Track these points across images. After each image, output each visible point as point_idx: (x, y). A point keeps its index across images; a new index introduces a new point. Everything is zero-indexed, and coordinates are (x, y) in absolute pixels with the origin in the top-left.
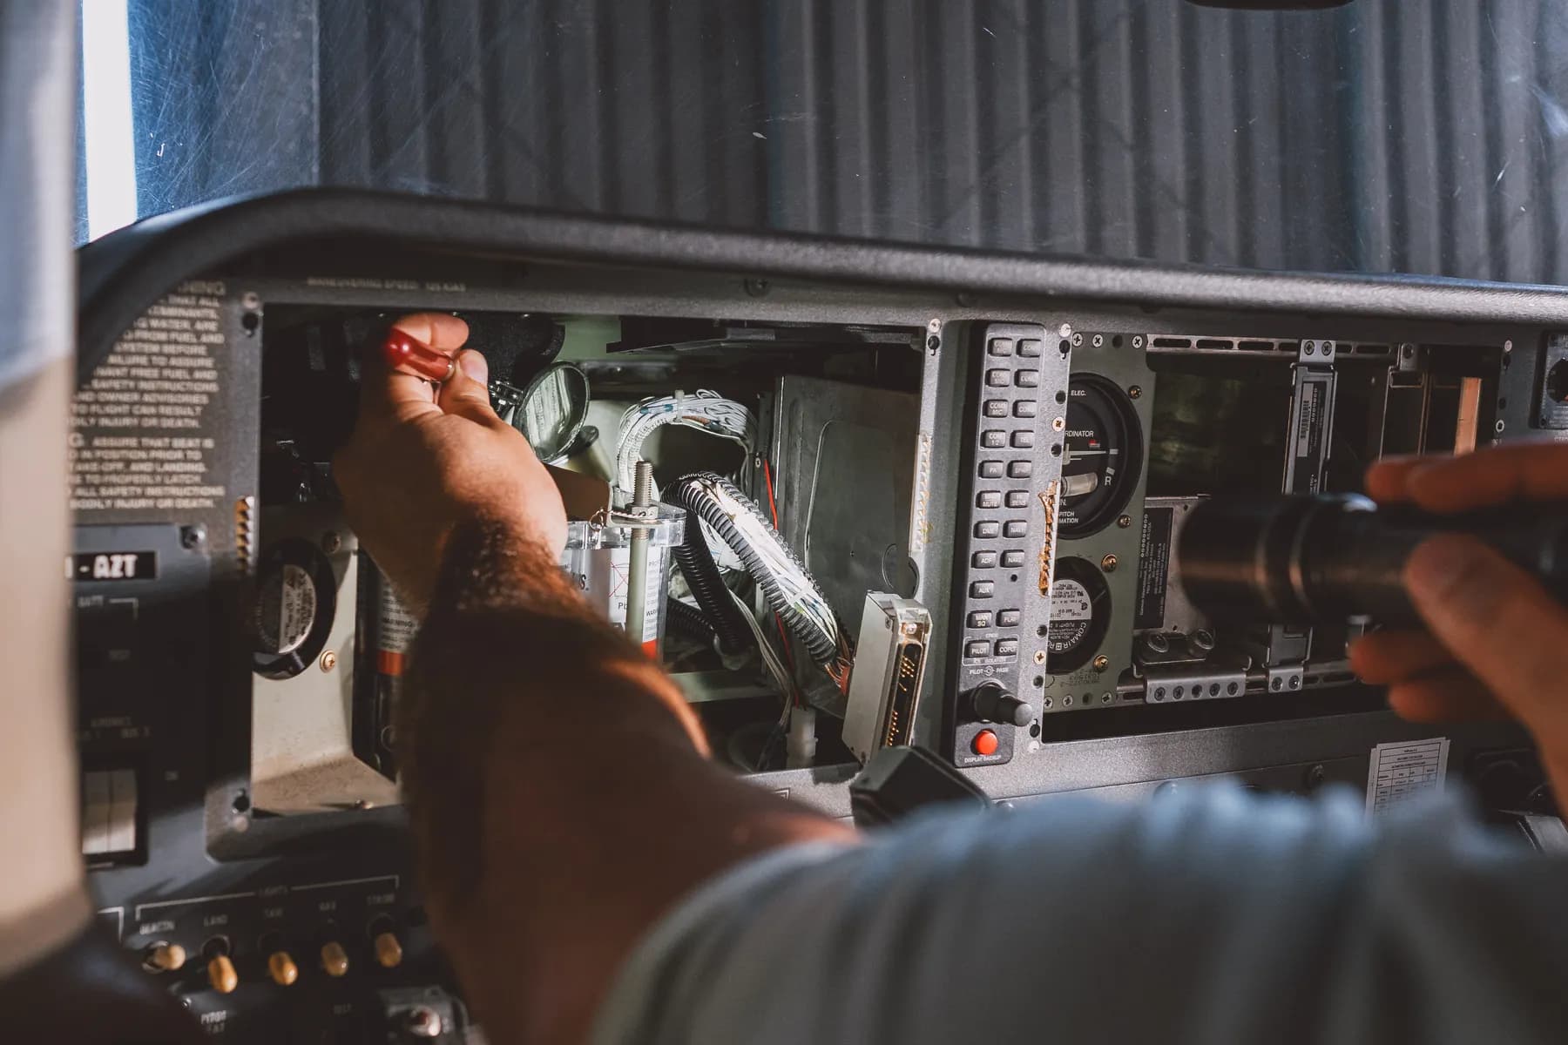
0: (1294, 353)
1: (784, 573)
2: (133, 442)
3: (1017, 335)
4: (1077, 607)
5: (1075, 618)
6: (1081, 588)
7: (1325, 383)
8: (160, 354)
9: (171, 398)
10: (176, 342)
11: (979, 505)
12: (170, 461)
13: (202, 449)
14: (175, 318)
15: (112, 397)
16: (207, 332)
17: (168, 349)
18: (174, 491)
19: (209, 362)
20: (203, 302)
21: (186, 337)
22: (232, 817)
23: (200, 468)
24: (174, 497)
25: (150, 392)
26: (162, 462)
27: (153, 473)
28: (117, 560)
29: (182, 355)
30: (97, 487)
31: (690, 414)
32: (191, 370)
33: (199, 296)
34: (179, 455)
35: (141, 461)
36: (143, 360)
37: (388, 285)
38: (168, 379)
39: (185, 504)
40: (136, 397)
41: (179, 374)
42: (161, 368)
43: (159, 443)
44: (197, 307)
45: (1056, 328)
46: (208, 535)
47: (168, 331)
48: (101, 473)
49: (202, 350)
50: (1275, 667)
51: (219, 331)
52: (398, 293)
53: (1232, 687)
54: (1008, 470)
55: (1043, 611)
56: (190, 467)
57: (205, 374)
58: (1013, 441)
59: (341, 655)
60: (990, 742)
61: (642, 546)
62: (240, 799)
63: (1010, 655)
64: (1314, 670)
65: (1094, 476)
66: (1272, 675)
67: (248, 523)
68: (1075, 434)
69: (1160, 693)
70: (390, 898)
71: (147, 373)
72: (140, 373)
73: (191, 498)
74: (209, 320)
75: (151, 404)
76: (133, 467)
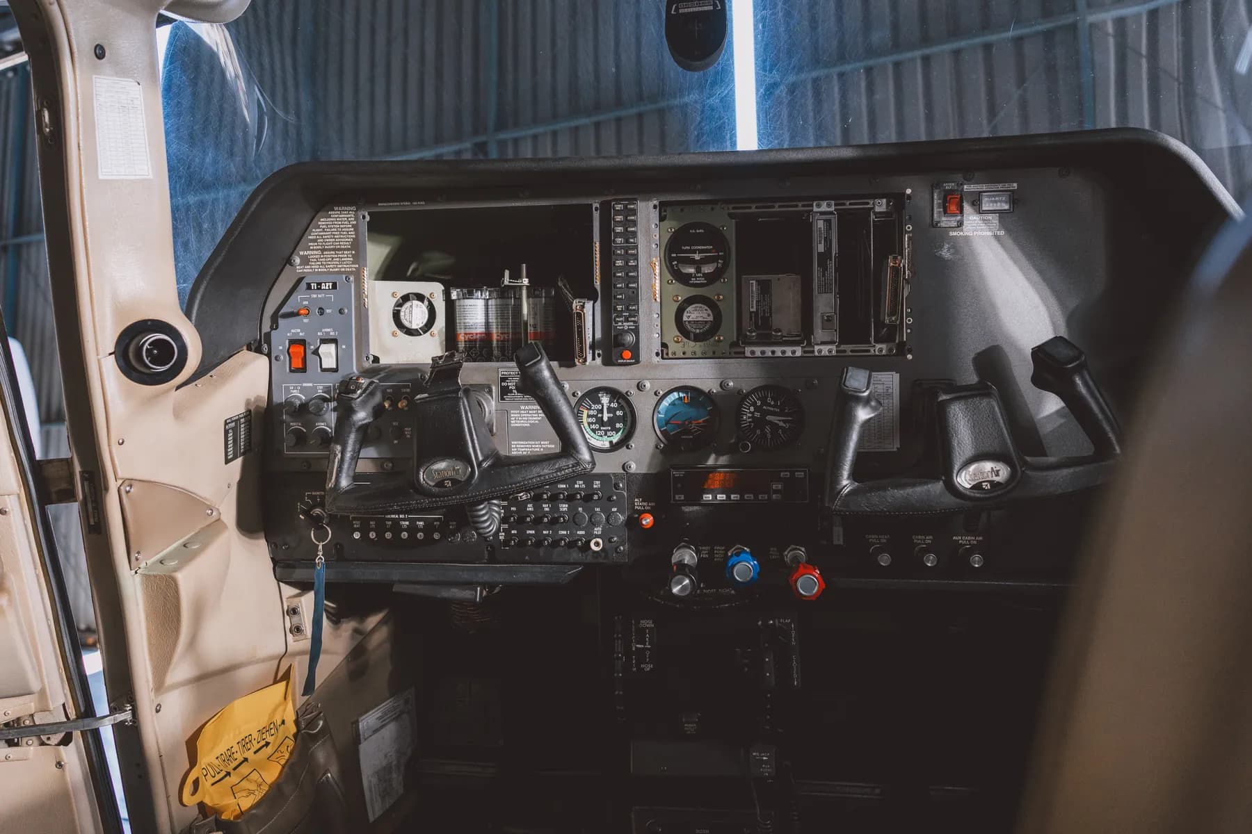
0: (811, 209)
2: (334, 253)
4: (705, 316)
5: (705, 319)
6: (705, 308)
8: (339, 227)
9: (343, 240)
10: (344, 224)
13: (352, 254)
14: (343, 217)
15: (328, 240)
16: (352, 221)
17: (342, 226)
18: (345, 266)
19: (352, 229)
21: (346, 223)
22: (365, 362)
23: (351, 259)
24: (345, 268)
25: (338, 238)
26: (342, 258)
27: (339, 261)
28: (327, 284)
29: (346, 228)
30: (325, 265)
32: (348, 232)
33: (349, 211)
34: (346, 256)
35: (336, 258)
36: (335, 230)
37: (402, 204)
38: (342, 234)
39: (348, 269)
40: (333, 239)
41: (344, 233)
42: (339, 231)
43: (340, 252)
44: (349, 214)
46: (353, 278)
47: (342, 221)
48: (326, 261)
49: (351, 226)
50: (817, 344)
51: (355, 220)
52: (406, 206)
53: (794, 352)
54: (626, 252)
55: (656, 307)
56: (349, 259)
57: (352, 233)
58: (627, 241)
59: (439, 332)
60: (627, 354)
61: (524, 292)
62: (367, 357)
63: (634, 322)
64: (843, 347)
65: (716, 264)
66: (817, 348)
67: (365, 275)
68: (703, 247)
69: (753, 352)
70: (408, 390)
71: (336, 233)
72: (335, 233)
73: (350, 268)
74: (352, 218)
75: (338, 242)
76: (334, 259)
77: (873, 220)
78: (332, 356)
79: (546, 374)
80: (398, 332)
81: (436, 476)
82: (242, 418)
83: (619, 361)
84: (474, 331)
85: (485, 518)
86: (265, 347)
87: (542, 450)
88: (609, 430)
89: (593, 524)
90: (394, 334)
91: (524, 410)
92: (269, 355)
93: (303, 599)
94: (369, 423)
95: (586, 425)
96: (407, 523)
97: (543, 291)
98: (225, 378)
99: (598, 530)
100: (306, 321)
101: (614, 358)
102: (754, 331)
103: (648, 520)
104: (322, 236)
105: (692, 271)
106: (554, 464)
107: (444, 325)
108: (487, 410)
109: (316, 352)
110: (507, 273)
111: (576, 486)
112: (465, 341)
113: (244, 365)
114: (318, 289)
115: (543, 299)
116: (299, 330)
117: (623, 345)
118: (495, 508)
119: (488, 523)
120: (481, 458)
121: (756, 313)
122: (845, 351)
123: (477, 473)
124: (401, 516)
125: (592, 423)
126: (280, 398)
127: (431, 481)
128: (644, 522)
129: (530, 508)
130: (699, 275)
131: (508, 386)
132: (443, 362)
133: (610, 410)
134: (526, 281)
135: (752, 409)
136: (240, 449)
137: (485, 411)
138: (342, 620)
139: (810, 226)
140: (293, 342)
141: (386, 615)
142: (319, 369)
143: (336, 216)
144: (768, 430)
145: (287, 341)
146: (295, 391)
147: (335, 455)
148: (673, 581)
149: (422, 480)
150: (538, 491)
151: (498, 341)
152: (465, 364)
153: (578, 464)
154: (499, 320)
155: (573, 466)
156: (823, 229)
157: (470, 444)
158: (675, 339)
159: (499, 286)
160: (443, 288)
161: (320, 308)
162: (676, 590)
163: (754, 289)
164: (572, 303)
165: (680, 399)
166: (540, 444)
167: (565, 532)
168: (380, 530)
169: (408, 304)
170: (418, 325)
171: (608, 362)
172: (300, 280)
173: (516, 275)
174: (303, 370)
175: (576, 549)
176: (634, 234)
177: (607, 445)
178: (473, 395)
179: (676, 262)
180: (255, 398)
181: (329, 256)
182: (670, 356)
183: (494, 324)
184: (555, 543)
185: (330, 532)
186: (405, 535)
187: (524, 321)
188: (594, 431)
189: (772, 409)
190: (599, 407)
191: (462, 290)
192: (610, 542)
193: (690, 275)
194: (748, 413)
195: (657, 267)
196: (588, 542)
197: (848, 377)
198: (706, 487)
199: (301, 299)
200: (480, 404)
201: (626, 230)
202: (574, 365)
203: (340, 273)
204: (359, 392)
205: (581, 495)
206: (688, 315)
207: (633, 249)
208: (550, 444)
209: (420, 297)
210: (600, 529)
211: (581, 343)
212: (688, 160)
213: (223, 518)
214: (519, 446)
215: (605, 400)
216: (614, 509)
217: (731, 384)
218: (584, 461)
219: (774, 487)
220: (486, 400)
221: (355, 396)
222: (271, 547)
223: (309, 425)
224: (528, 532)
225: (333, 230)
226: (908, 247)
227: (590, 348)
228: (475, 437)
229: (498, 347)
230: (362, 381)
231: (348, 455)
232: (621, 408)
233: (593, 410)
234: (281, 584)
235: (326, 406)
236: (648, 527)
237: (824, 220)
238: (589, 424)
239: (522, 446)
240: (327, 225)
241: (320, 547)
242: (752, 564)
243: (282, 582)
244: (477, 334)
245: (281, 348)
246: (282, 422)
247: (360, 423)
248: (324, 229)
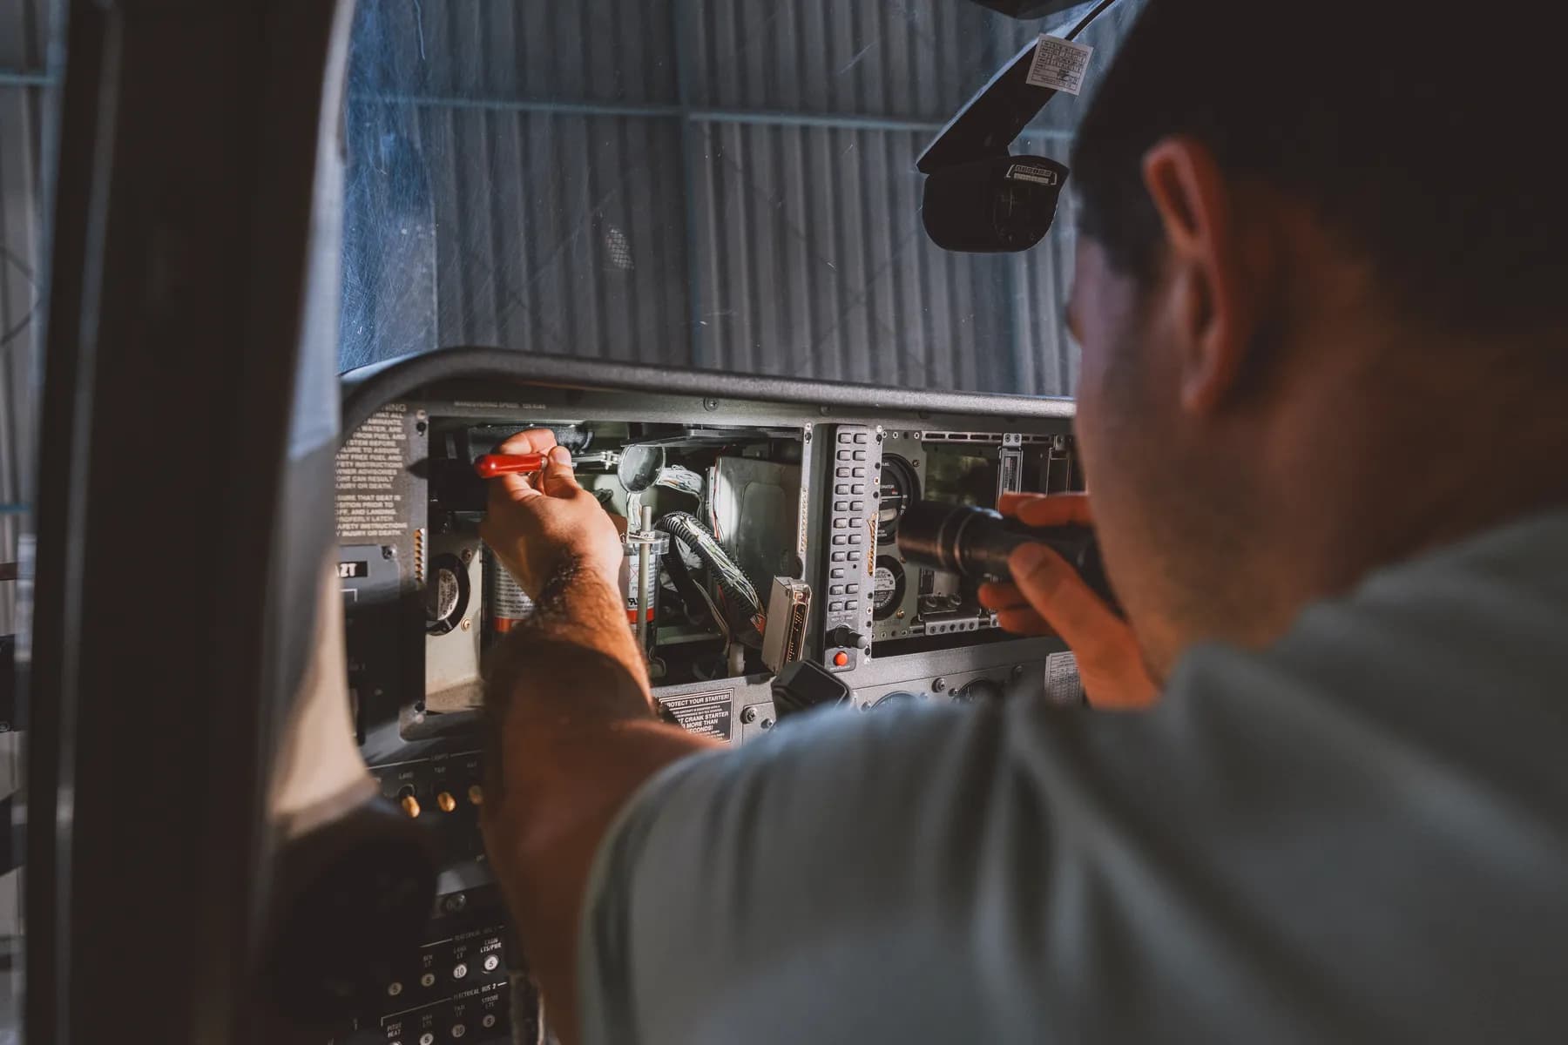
0: (1000, 441)
1: (727, 568)
2: (353, 497)
3: (853, 431)
4: (887, 583)
5: (887, 589)
6: (889, 573)
7: (1016, 458)
8: (369, 446)
9: (375, 472)
10: (377, 439)
11: (835, 526)
12: (375, 509)
13: (393, 501)
14: (376, 425)
16: (396, 433)
17: (371, 443)
18: (378, 526)
19: (397, 451)
20: (393, 416)
21: (383, 436)
22: (414, 715)
23: (393, 512)
24: (378, 530)
25: (362, 468)
26: (370, 509)
27: (365, 516)
28: (344, 567)
29: (381, 447)
31: (668, 479)
32: (387, 455)
33: (391, 413)
34: (380, 505)
35: (358, 508)
36: (358, 450)
37: (502, 405)
38: (374, 461)
39: (385, 533)
40: (354, 471)
41: (379, 458)
42: (369, 454)
43: (368, 498)
44: (390, 419)
45: (875, 427)
46: (398, 551)
47: (373, 433)
49: (393, 444)
51: (403, 432)
53: (971, 625)
56: (387, 512)
57: (395, 458)
59: (474, 620)
60: (843, 657)
61: (647, 554)
62: (419, 706)
66: (992, 618)
69: (933, 629)
71: (360, 457)
72: (357, 457)
73: (388, 529)
74: (397, 426)
75: (364, 475)
76: (353, 512)
77: (1051, 460)
96: (497, 997)
124: (484, 989)
139: (996, 466)
156: (1009, 469)
170: (444, 612)
186: (489, 1020)
195: (875, 526)
203: (369, 540)
211: (795, 648)
217: (943, 683)
237: (1011, 458)
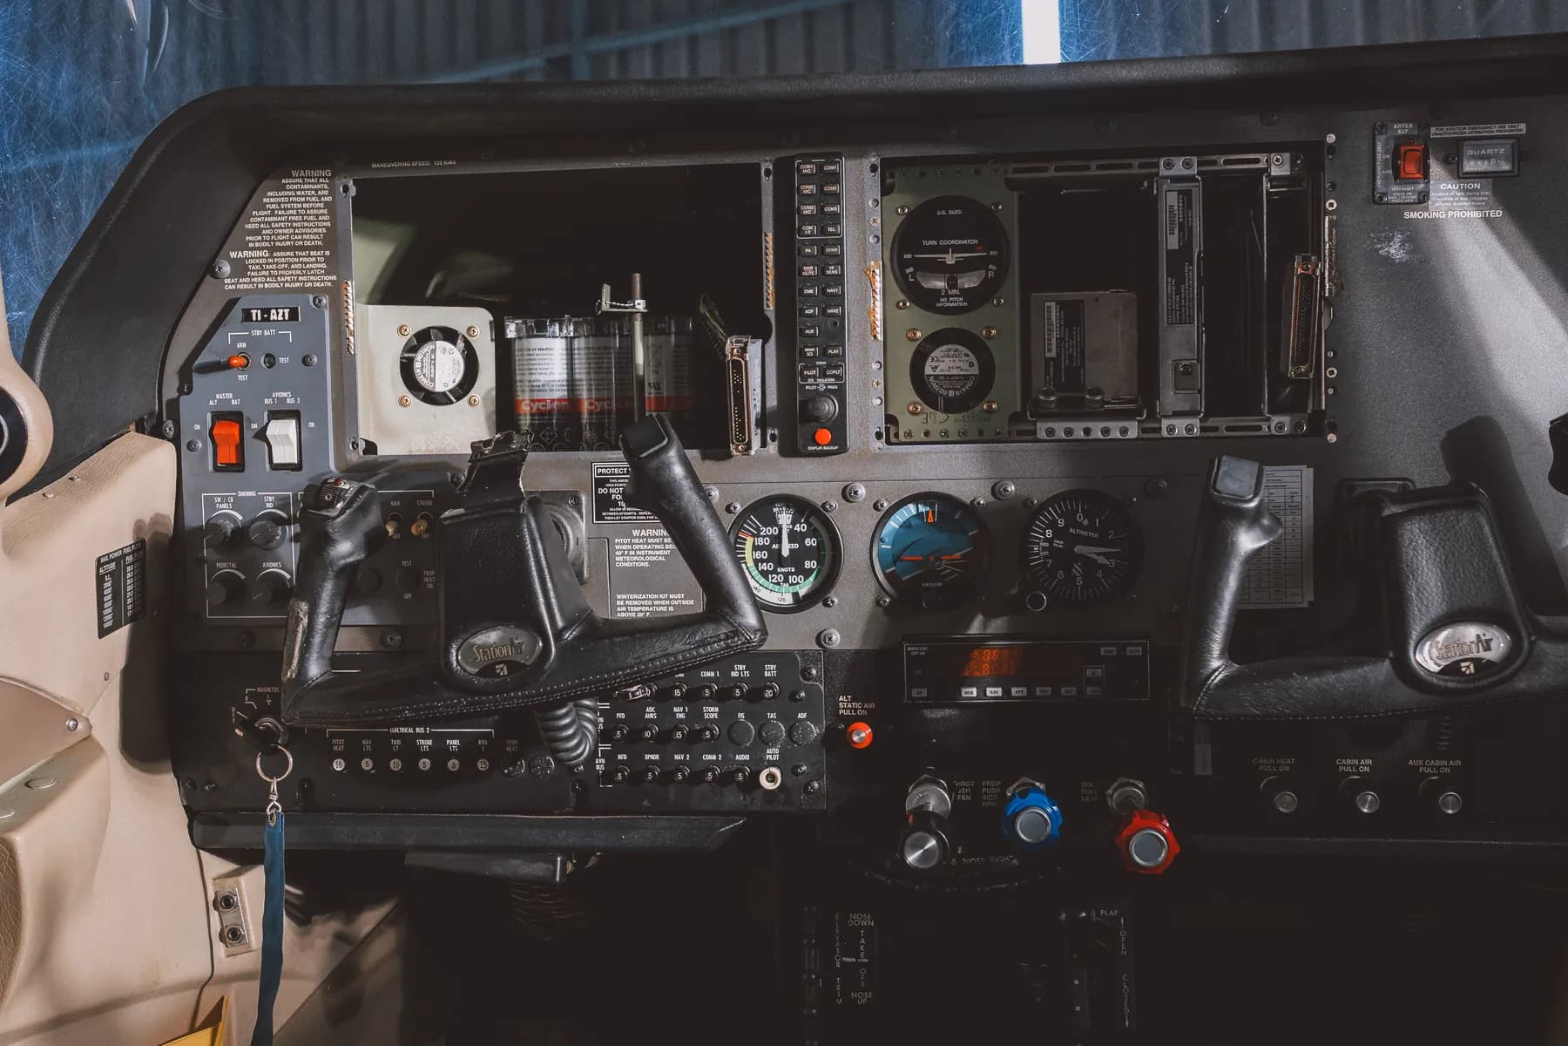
0: (1156, 170)
2: (292, 254)
4: (965, 365)
5: (963, 373)
6: (967, 351)
7: (1190, 191)
8: (302, 208)
9: (309, 231)
10: (309, 202)
12: (309, 263)
13: (324, 256)
14: (308, 190)
15: (280, 231)
16: (324, 196)
17: (305, 205)
18: (312, 278)
19: (325, 211)
20: (321, 180)
21: (314, 199)
22: (349, 452)
23: (324, 265)
24: (313, 282)
25: (298, 228)
26: (306, 263)
27: (302, 269)
28: (281, 311)
29: (313, 208)
30: (276, 277)
32: (317, 216)
33: (318, 177)
34: (314, 259)
35: (296, 263)
36: (295, 212)
37: (414, 165)
38: (306, 221)
39: (317, 284)
40: (292, 231)
41: (311, 218)
42: (303, 215)
43: (304, 254)
44: (318, 183)
46: (329, 300)
47: (306, 196)
48: (278, 270)
49: (322, 205)
50: (1166, 417)
51: (330, 194)
52: (421, 168)
53: (1124, 431)
54: (822, 251)
55: (876, 351)
56: (319, 265)
57: (325, 218)
58: (823, 231)
59: (485, 399)
60: (825, 435)
61: (638, 325)
62: (353, 443)
63: (838, 377)
64: (1212, 422)
65: (983, 273)
66: (1165, 423)
67: (350, 295)
68: (960, 242)
69: (1050, 432)
70: (430, 503)
71: (296, 218)
72: (293, 218)
73: (321, 281)
74: (325, 190)
75: (300, 234)
76: (292, 266)
77: (1267, 191)
78: (291, 444)
79: (678, 470)
80: (411, 398)
81: (480, 657)
82: (128, 554)
83: (810, 448)
84: (547, 396)
85: (570, 732)
86: (169, 427)
87: (671, 609)
88: (792, 574)
89: (764, 742)
90: (403, 403)
91: (640, 537)
92: (176, 440)
93: (243, 879)
94: (359, 562)
95: (751, 564)
96: (430, 742)
97: (673, 322)
98: (96, 482)
99: (772, 753)
100: (241, 377)
101: (800, 443)
102: (1053, 394)
103: (863, 735)
104: (270, 223)
105: (940, 284)
106: (694, 633)
107: (493, 385)
108: (571, 536)
109: (261, 435)
110: (606, 289)
111: (734, 674)
112: (532, 415)
113: (131, 458)
114: (263, 320)
115: (673, 338)
116: (230, 396)
117: (817, 419)
118: (588, 715)
119: (575, 741)
120: (560, 624)
121: (1057, 360)
122: (1216, 429)
123: (553, 649)
124: (418, 730)
125: (762, 561)
126: (197, 517)
127: (472, 665)
128: (855, 738)
129: (650, 713)
130: (954, 292)
131: (610, 495)
132: (491, 452)
133: (793, 536)
134: (640, 304)
135: (1049, 533)
136: (126, 611)
137: (568, 540)
138: (313, 918)
139: (1150, 204)
140: (219, 416)
141: (395, 908)
142: (268, 466)
143: (295, 187)
144: (1077, 569)
145: (209, 416)
146: (225, 506)
147: (298, 620)
148: (908, 841)
149: (455, 664)
150: (664, 683)
151: (590, 413)
152: (531, 456)
153: (736, 633)
154: (593, 376)
155: (728, 637)
156: (1176, 208)
157: (541, 599)
158: (911, 408)
159: (594, 314)
160: (492, 319)
161: (268, 355)
162: (912, 858)
163: (1054, 318)
164: (725, 343)
165: (919, 515)
166: (668, 599)
167: (714, 757)
168: (382, 754)
169: (427, 348)
170: (446, 384)
171: (790, 449)
172: (231, 304)
173: (623, 293)
174: (239, 466)
175: (734, 785)
176: (836, 218)
177: (788, 600)
178: (546, 510)
179: (911, 269)
180: (151, 519)
181: (283, 260)
182: (902, 438)
183: (584, 383)
184: (697, 777)
185: (291, 760)
186: (425, 764)
187: (638, 376)
188: (765, 574)
189: (1085, 533)
190: (774, 531)
191: (526, 323)
192: (794, 771)
193: (937, 292)
194: (1042, 539)
195: (877, 278)
196: (756, 774)
197: (1221, 473)
198: (967, 674)
199: (232, 337)
200: (559, 526)
201: (821, 210)
202: (730, 456)
203: (304, 290)
204: (339, 506)
205: (742, 691)
206: (934, 364)
207: (835, 246)
208: (685, 598)
209: (450, 335)
210: (777, 751)
211: (741, 414)
212: (933, 81)
213: (96, 734)
214: (630, 603)
215: (785, 518)
216: (802, 716)
217: (1011, 488)
218: (748, 628)
219: (1089, 672)
220: (570, 519)
221: (333, 513)
222: (183, 785)
223: (252, 567)
224: (647, 757)
225: (291, 212)
226: (1330, 240)
227: (757, 425)
228: (550, 585)
229: (590, 424)
230: (344, 486)
231: (321, 620)
232: (813, 532)
233: (764, 537)
234: (201, 851)
235: (280, 532)
236: (864, 746)
237: (1180, 192)
238: (756, 562)
239: (636, 603)
240: (279, 204)
241: (274, 787)
242: (1049, 810)
243: (202, 849)
244: (552, 401)
245: (197, 427)
246: (202, 561)
247: (343, 562)
248: (273, 210)
